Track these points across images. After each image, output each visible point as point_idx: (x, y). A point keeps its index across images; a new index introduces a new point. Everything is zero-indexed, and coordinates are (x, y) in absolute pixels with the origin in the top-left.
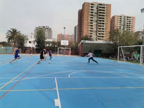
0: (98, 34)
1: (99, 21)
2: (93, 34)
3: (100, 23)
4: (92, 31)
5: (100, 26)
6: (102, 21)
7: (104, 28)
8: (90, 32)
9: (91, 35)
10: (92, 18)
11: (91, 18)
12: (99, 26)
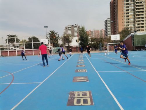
0: (136, 25)
1: (137, 9)
2: (130, 25)
3: (139, 12)
4: (128, 22)
5: (139, 15)
6: (141, 8)
7: (144, 16)
8: (126, 24)
9: (128, 27)
10: (128, 7)
11: (126, 7)
12: (137, 15)
